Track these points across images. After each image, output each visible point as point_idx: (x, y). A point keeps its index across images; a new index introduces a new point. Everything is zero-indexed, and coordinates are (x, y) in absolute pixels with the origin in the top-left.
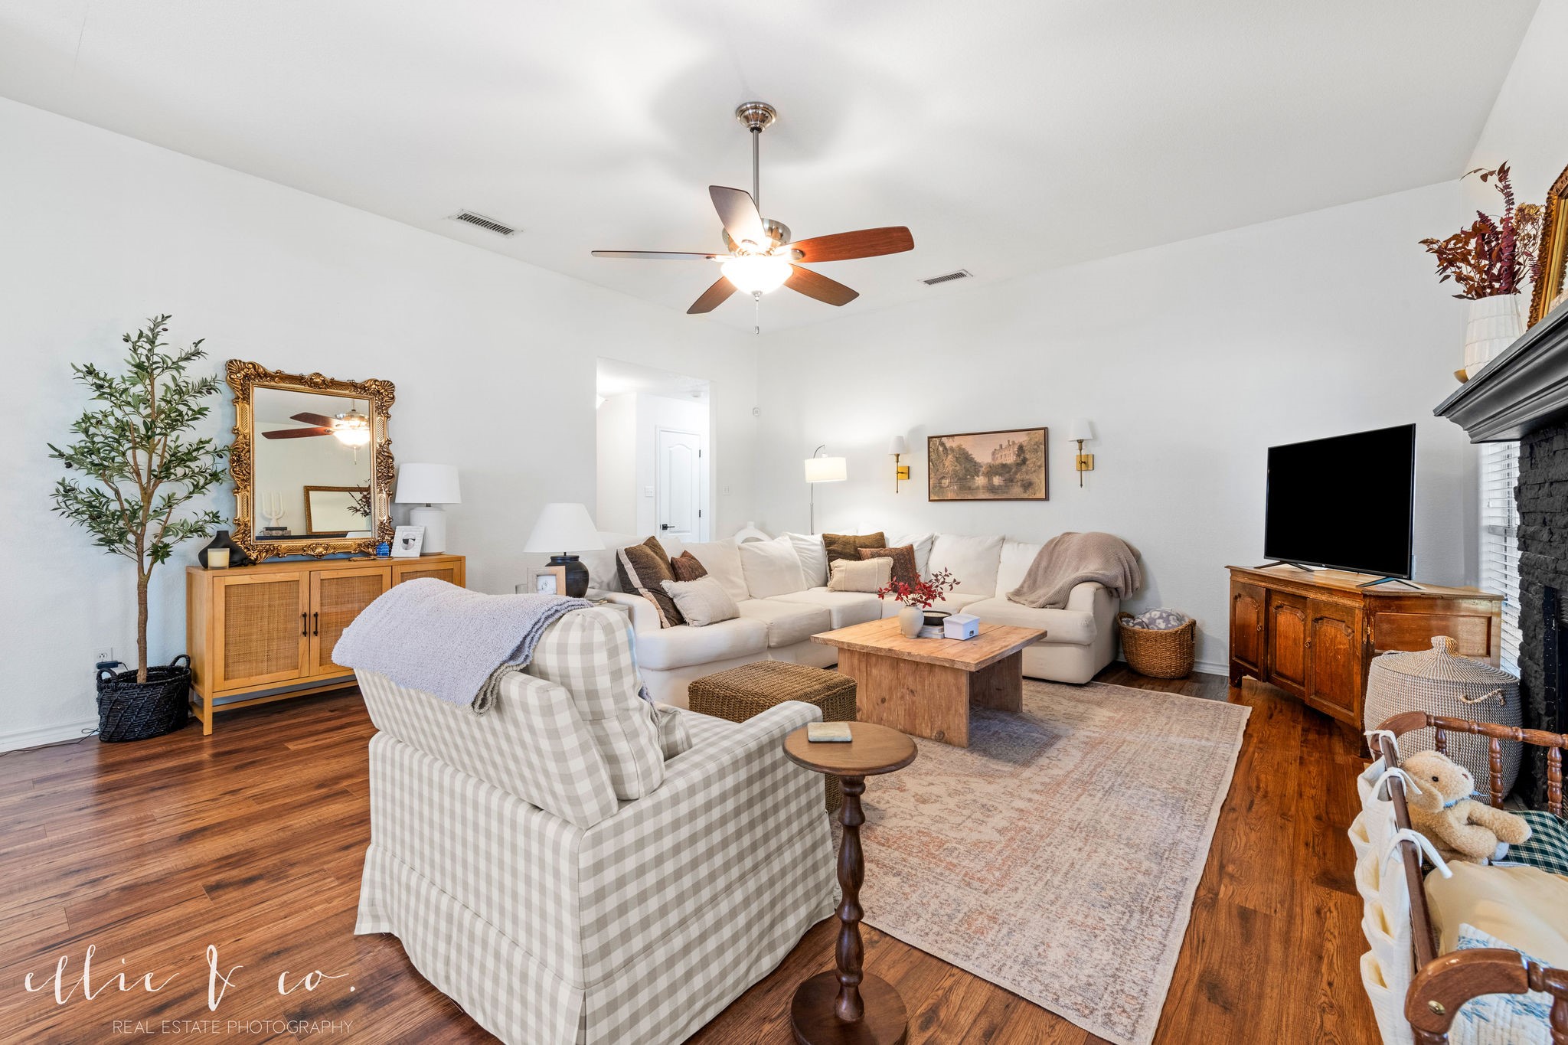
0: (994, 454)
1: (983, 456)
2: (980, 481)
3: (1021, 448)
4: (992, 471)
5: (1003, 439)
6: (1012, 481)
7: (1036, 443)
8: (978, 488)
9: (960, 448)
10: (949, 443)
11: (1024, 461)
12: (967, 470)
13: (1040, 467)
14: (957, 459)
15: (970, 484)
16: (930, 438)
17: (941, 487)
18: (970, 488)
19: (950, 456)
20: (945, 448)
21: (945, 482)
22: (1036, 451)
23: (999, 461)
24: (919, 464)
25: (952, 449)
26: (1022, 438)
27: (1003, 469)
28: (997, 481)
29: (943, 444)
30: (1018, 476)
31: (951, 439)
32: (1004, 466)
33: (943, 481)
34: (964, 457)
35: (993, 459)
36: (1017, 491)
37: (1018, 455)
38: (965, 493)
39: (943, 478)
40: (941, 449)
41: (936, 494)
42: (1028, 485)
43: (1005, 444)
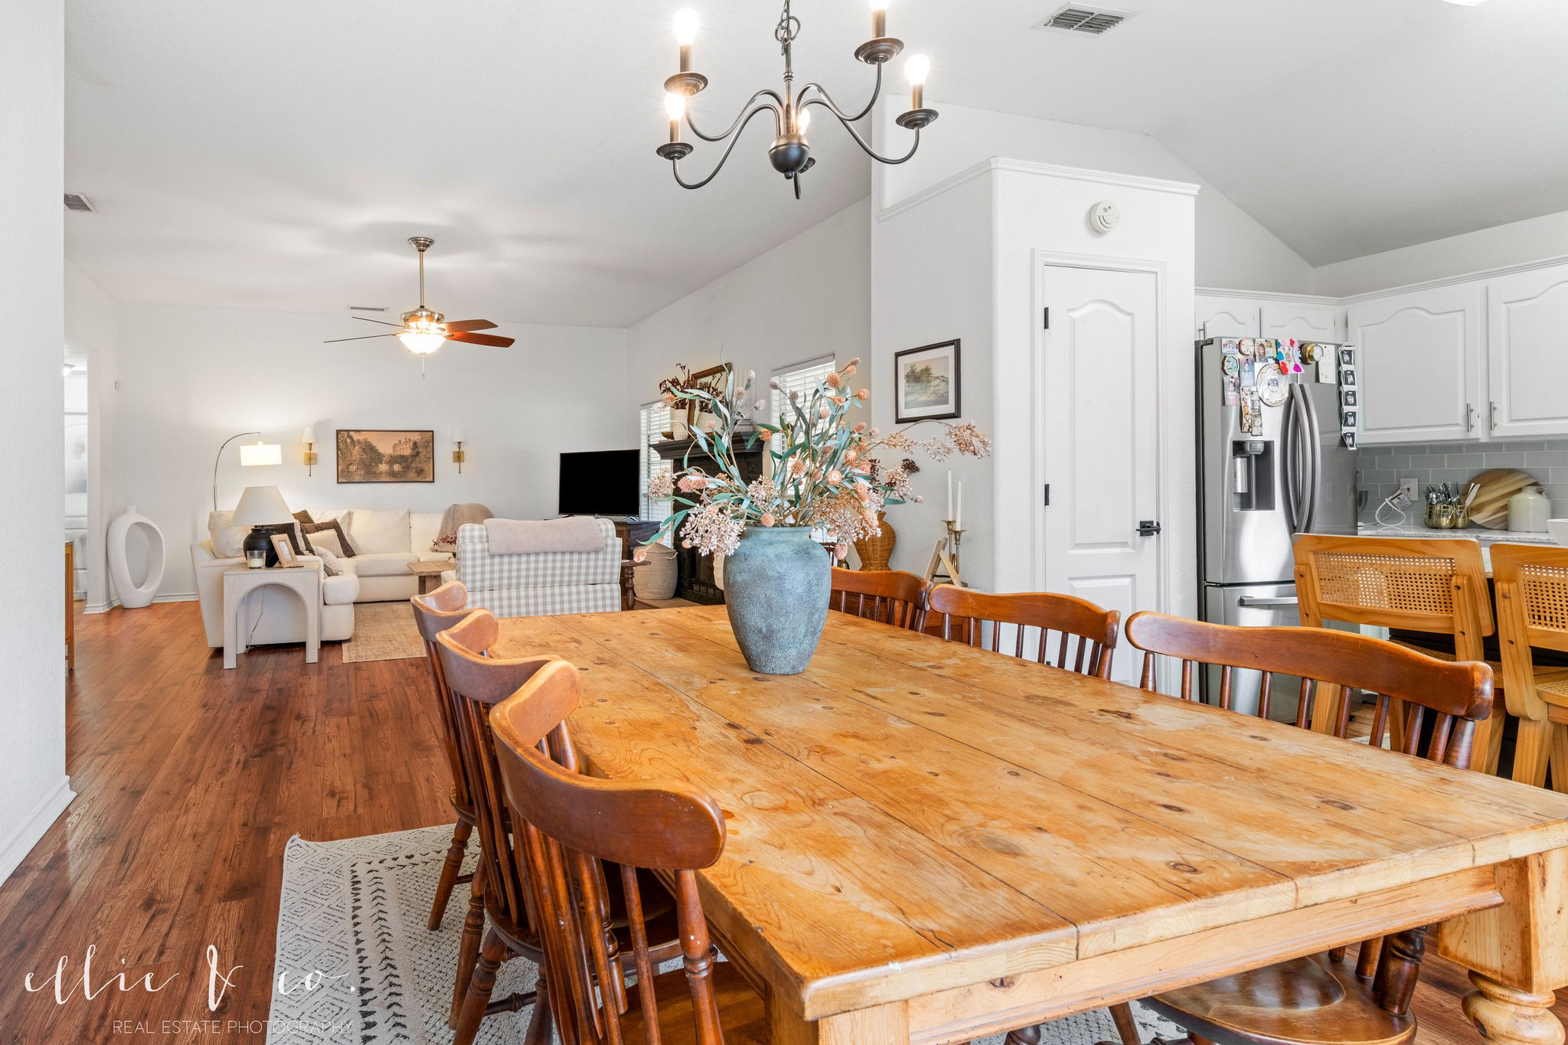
0: (394, 447)
1: (385, 448)
2: (383, 467)
3: (415, 444)
4: (393, 460)
5: (402, 437)
6: (408, 468)
7: (427, 442)
8: (381, 473)
9: (366, 441)
10: (356, 436)
11: (418, 454)
12: (372, 459)
13: (429, 458)
14: (363, 450)
15: (374, 470)
16: (338, 432)
17: (349, 472)
18: (374, 473)
19: (357, 447)
20: (352, 440)
21: (353, 468)
22: (426, 447)
23: (398, 453)
24: (328, 453)
25: (359, 442)
26: (416, 437)
27: (400, 459)
28: (396, 467)
29: (350, 437)
30: (413, 465)
31: (358, 434)
32: (402, 457)
33: (351, 467)
34: (369, 449)
35: (394, 451)
36: (412, 475)
37: (413, 449)
38: (370, 475)
39: (351, 464)
40: (349, 441)
41: (344, 477)
42: (420, 472)
43: (403, 440)
